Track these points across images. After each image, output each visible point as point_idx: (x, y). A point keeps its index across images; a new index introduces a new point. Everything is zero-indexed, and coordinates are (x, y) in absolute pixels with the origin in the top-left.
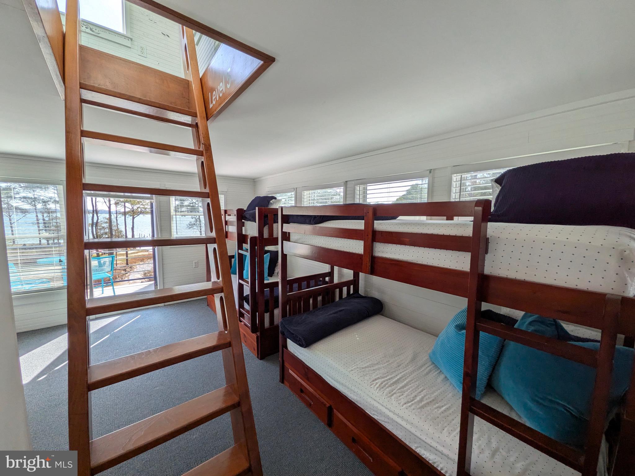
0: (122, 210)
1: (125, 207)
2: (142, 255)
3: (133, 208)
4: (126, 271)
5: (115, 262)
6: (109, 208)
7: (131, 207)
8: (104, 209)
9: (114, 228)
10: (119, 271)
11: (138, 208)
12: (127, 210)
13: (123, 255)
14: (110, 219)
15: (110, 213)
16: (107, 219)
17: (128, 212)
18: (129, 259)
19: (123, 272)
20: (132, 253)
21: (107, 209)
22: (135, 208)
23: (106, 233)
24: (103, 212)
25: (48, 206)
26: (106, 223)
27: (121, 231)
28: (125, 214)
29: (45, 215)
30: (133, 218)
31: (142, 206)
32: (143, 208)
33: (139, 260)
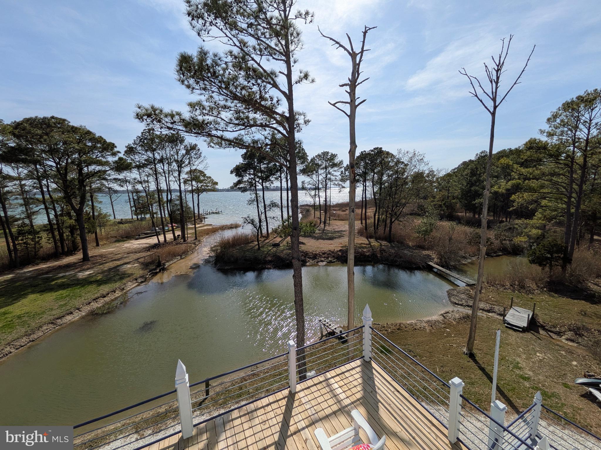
0: (190, 188)
1: (192, 185)
2: (207, 229)
3: (198, 186)
4: (195, 244)
5: (186, 236)
6: (180, 186)
7: (196, 186)
8: (176, 188)
9: (184, 205)
10: (190, 245)
11: (202, 186)
12: (194, 188)
13: (191, 228)
14: (181, 196)
15: (180, 191)
16: (179, 197)
17: (195, 190)
18: (197, 233)
19: (193, 245)
20: (199, 227)
21: (178, 188)
22: (200, 185)
23: (178, 210)
24: (175, 191)
25: (136, 187)
26: (178, 200)
27: (190, 208)
28: (192, 191)
29: (134, 194)
30: (198, 196)
31: (205, 184)
32: (206, 186)
33: (205, 234)
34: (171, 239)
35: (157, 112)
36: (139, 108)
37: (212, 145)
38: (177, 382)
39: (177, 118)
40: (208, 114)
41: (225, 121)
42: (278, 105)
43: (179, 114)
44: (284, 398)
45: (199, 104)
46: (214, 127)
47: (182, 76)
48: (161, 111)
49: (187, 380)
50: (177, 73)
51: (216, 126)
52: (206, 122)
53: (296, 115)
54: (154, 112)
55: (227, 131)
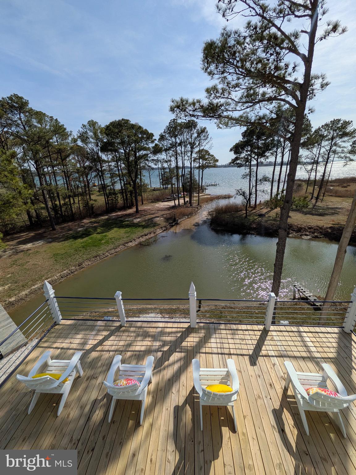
34: (182, 203)
35: (184, 103)
36: (173, 102)
37: (221, 125)
38: (190, 295)
39: (197, 106)
40: (220, 97)
41: (234, 101)
42: (294, 72)
43: (199, 101)
44: (259, 331)
45: (215, 88)
46: (225, 108)
47: (206, 64)
48: (187, 101)
49: (196, 296)
50: (202, 63)
51: (227, 107)
52: (219, 105)
53: (312, 79)
54: (182, 103)
55: (236, 110)
